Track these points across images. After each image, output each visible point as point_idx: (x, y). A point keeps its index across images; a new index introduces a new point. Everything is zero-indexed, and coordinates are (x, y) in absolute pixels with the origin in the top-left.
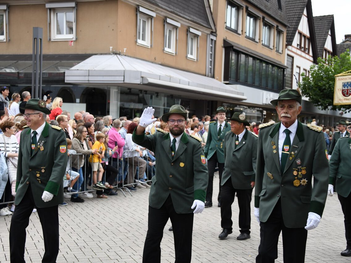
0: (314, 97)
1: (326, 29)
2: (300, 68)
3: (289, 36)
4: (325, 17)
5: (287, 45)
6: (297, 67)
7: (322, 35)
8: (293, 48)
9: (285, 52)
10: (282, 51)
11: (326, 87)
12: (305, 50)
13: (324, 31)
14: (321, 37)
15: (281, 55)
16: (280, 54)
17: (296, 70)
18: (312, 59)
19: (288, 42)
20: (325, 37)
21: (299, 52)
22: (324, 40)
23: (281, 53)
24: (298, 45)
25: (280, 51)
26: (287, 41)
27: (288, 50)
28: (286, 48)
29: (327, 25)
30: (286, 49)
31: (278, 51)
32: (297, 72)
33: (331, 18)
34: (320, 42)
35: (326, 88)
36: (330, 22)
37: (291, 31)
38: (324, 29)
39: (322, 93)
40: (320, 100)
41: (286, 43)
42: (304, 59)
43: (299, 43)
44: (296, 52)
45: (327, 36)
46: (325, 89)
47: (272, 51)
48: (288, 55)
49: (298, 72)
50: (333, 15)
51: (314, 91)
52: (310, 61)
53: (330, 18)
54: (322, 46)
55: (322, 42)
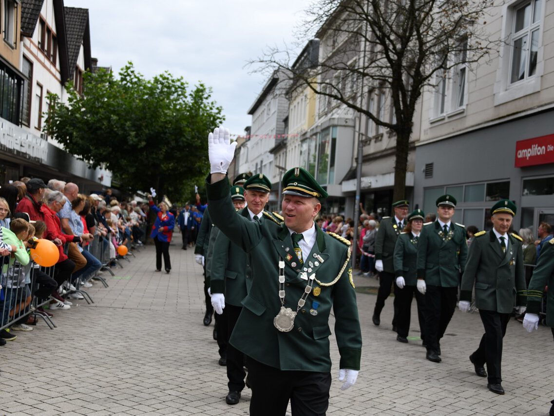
0: (81, 142)
2: (41, 87)
3: (26, 18)
4: (74, 11)
5: (23, 35)
6: (38, 84)
8: (32, 44)
10: (15, 43)
11: (104, 125)
12: (49, 56)
15: (13, 51)
16: (10, 48)
17: (36, 90)
18: (58, 76)
19: (24, 29)
21: (41, 57)
22: (77, 47)
23: (12, 47)
24: (39, 43)
25: (12, 42)
26: (22, 28)
27: (25, 46)
28: (21, 40)
29: (79, 23)
30: (22, 43)
31: (8, 41)
32: (37, 95)
33: (85, 15)
35: (103, 127)
36: (84, 19)
37: (29, 9)
40: (91, 148)
41: (21, 31)
42: (47, 73)
43: (40, 41)
44: (36, 54)
46: (100, 128)
48: (25, 57)
49: (39, 95)
50: (87, 10)
51: (79, 129)
52: (57, 79)
53: (83, 13)
54: (74, 58)
55: (73, 50)
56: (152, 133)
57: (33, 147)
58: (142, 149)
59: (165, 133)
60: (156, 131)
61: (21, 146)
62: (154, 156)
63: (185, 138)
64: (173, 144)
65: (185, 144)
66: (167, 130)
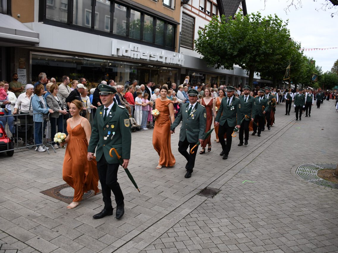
1: (237, 3)
5: (182, 3)
7: (233, 8)
8: (192, 8)
9: (180, 10)
10: (175, 7)
12: (211, 15)
13: (235, 4)
14: (232, 9)
15: (173, 11)
20: (235, 9)
21: (202, 15)
22: (234, 11)
23: (172, 9)
24: (202, 9)
25: (173, 7)
27: (184, 8)
30: (182, 7)
31: (171, 7)
34: (231, 12)
38: (235, 3)
39: (213, 51)
41: (182, 1)
43: (203, 7)
44: (198, 14)
45: (237, 8)
47: (156, 3)
48: (183, 13)
55: (232, 12)
56: (241, 46)
57: (166, 58)
58: (236, 56)
59: (249, 46)
60: (244, 45)
61: (150, 56)
62: (244, 60)
63: (261, 48)
64: (255, 53)
65: (262, 52)
66: (250, 44)
